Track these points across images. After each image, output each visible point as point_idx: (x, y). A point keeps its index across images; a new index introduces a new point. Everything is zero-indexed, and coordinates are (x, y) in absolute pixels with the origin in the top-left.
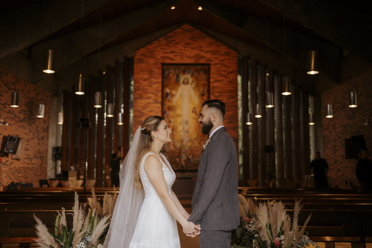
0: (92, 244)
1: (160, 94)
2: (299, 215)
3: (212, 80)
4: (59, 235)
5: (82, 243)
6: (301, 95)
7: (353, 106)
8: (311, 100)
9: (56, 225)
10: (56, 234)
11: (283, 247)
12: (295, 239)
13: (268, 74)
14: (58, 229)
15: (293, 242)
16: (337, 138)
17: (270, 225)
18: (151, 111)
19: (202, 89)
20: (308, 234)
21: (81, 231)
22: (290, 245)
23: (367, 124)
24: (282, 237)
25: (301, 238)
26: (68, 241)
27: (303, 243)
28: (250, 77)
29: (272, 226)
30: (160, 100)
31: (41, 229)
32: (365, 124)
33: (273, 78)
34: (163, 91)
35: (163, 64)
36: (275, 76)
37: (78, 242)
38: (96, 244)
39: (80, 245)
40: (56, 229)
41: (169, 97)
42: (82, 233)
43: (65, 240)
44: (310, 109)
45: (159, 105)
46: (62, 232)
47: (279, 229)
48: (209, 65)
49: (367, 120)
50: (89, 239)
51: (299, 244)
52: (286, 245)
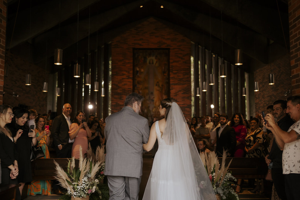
0: (92, 179)
1: (131, 72)
2: (226, 160)
3: (171, 61)
4: (71, 173)
5: (85, 178)
6: (239, 72)
7: (272, 84)
8: (246, 76)
9: (69, 166)
10: (68, 172)
11: (214, 180)
12: (222, 175)
13: (214, 56)
14: (70, 169)
15: (221, 177)
16: (265, 105)
17: (207, 166)
18: (125, 85)
19: (163, 68)
20: (231, 172)
21: (84, 171)
22: (219, 179)
23: (286, 95)
24: (214, 174)
25: (227, 174)
26: (77, 176)
27: (227, 177)
28: (200, 58)
29: (207, 167)
30: (131, 76)
31: (59, 169)
32: (285, 95)
33: (218, 59)
34: (134, 69)
35: (134, 49)
36: (219, 57)
37: (83, 177)
38: (94, 179)
39: (85, 179)
40: (68, 169)
41: (138, 74)
42: (85, 171)
43: (74, 176)
44: (245, 83)
45: (131, 80)
46: (72, 172)
47: (212, 169)
48: (169, 49)
49: (286, 92)
50: (90, 176)
51: (225, 178)
52: (216, 179)
